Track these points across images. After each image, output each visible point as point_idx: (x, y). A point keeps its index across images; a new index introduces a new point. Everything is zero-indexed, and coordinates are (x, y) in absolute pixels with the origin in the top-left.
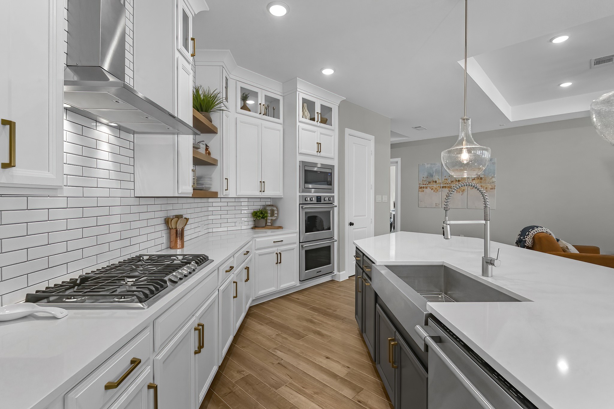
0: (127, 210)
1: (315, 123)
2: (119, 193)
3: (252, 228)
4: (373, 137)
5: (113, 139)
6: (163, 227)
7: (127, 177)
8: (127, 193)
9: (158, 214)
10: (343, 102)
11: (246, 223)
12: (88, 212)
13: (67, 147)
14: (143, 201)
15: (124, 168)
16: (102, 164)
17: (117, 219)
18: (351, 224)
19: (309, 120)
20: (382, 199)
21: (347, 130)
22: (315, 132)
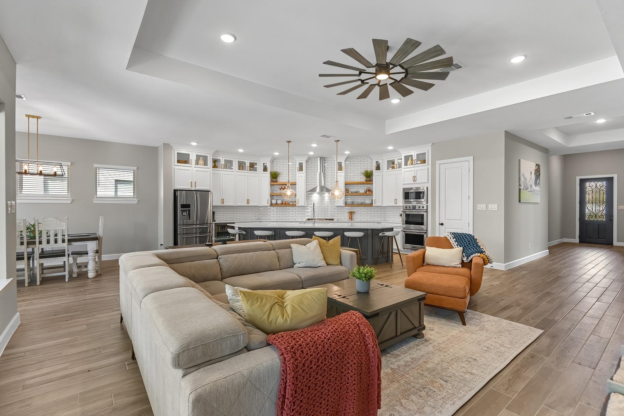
0: (333, 209)
1: (412, 166)
4: (471, 158)
6: (348, 214)
7: (333, 202)
8: (333, 206)
9: (345, 211)
12: (322, 209)
14: (339, 208)
17: (330, 211)
18: (442, 224)
19: (410, 165)
20: (487, 207)
21: (438, 162)
22: (412, 171)
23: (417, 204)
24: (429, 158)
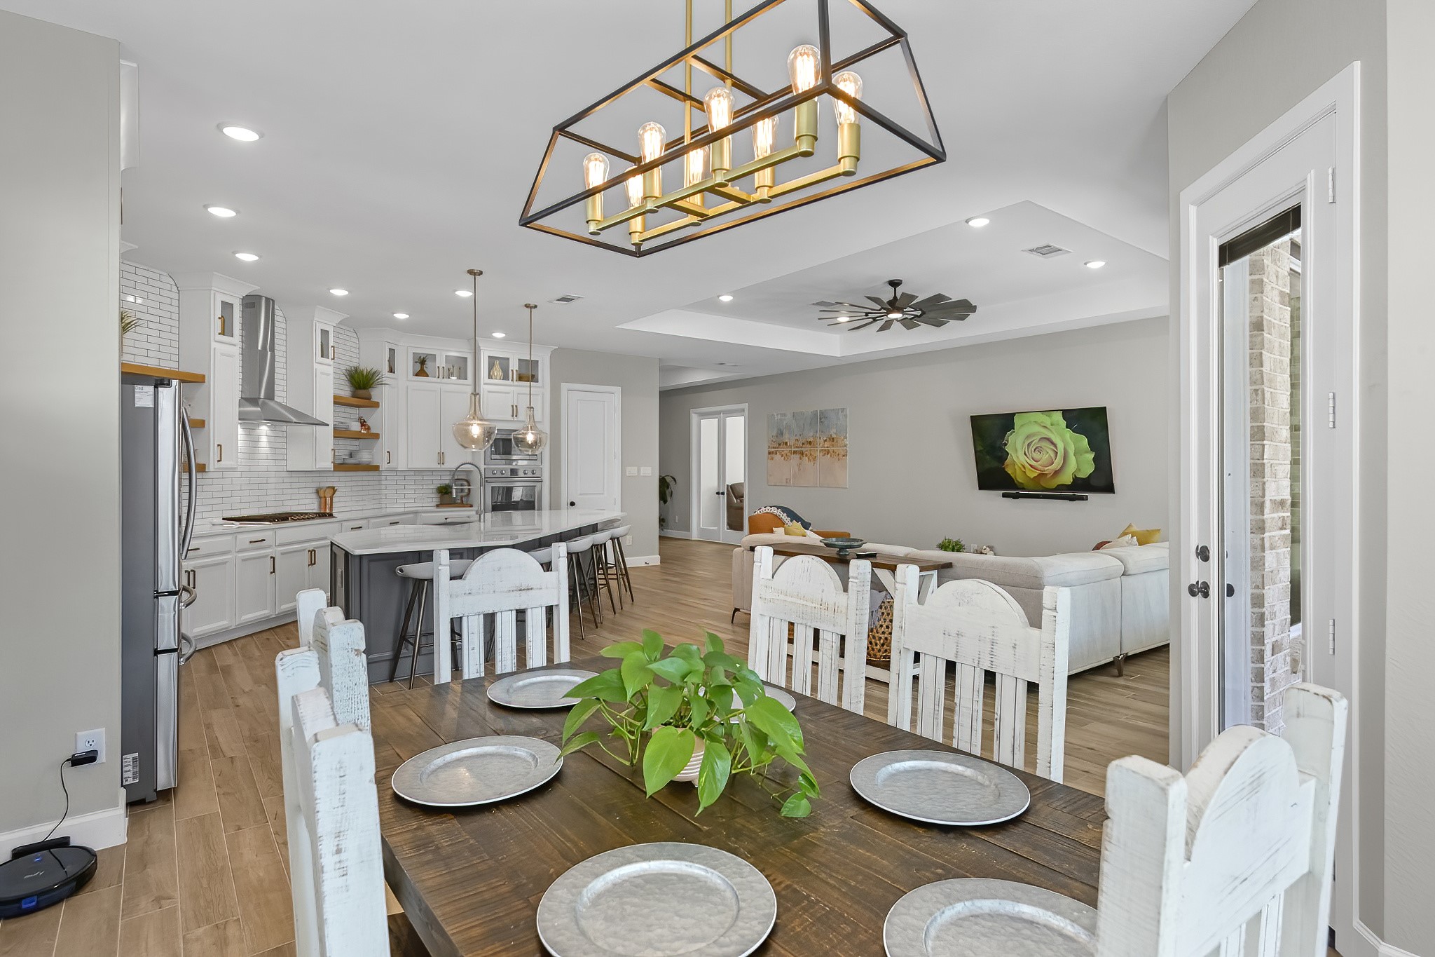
0: (281, 480)
1: (510, 382)
2: (275, 469)
3: (437, 506)
4: (617, 390)
5: (269, 433)
6: (314, 496)
7: (281, 457)
8: (280, 469)
9: (309, 485)
10: (553, 353)
11: (430, 500)
12: (253, 481)
13: (240, 444)
14: (293, 475)
15: (278, 451)
16: (262, 450)
17: (272, 486)
18: (572, 504)
19: (500, 379)
20: (639, 471)
21: (565, 386)
22: (509, 393)
23: (506, 464)
24: (544, 372)
